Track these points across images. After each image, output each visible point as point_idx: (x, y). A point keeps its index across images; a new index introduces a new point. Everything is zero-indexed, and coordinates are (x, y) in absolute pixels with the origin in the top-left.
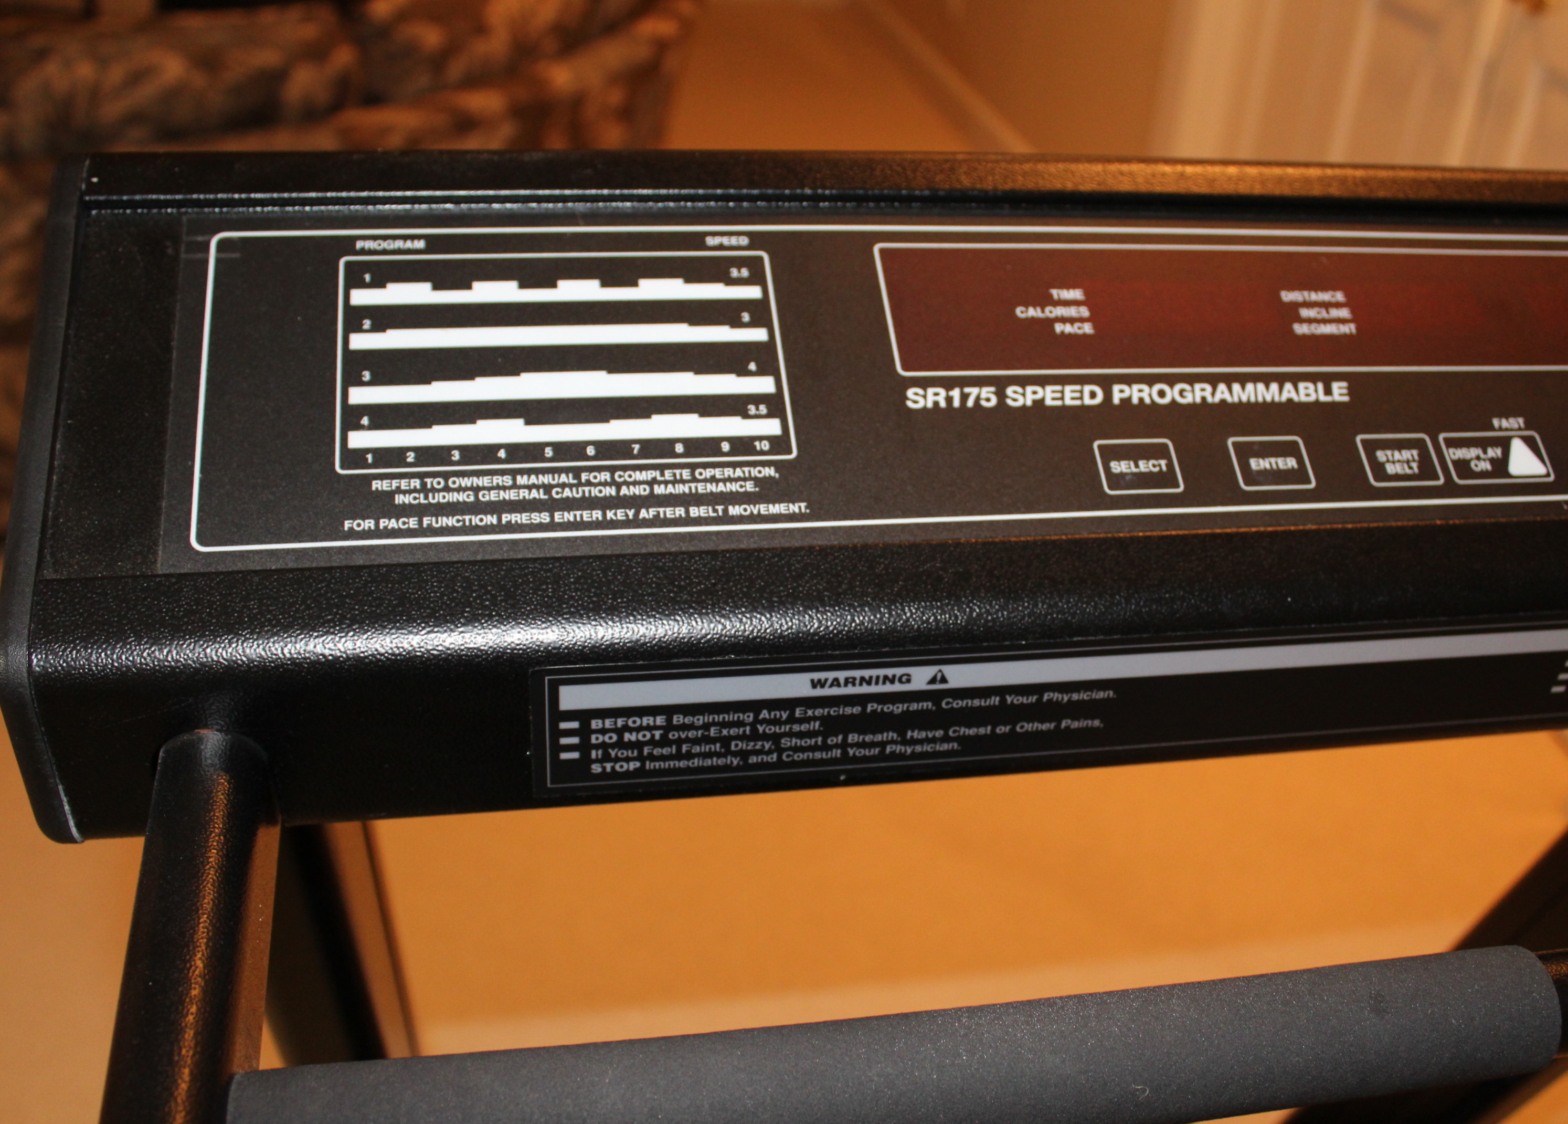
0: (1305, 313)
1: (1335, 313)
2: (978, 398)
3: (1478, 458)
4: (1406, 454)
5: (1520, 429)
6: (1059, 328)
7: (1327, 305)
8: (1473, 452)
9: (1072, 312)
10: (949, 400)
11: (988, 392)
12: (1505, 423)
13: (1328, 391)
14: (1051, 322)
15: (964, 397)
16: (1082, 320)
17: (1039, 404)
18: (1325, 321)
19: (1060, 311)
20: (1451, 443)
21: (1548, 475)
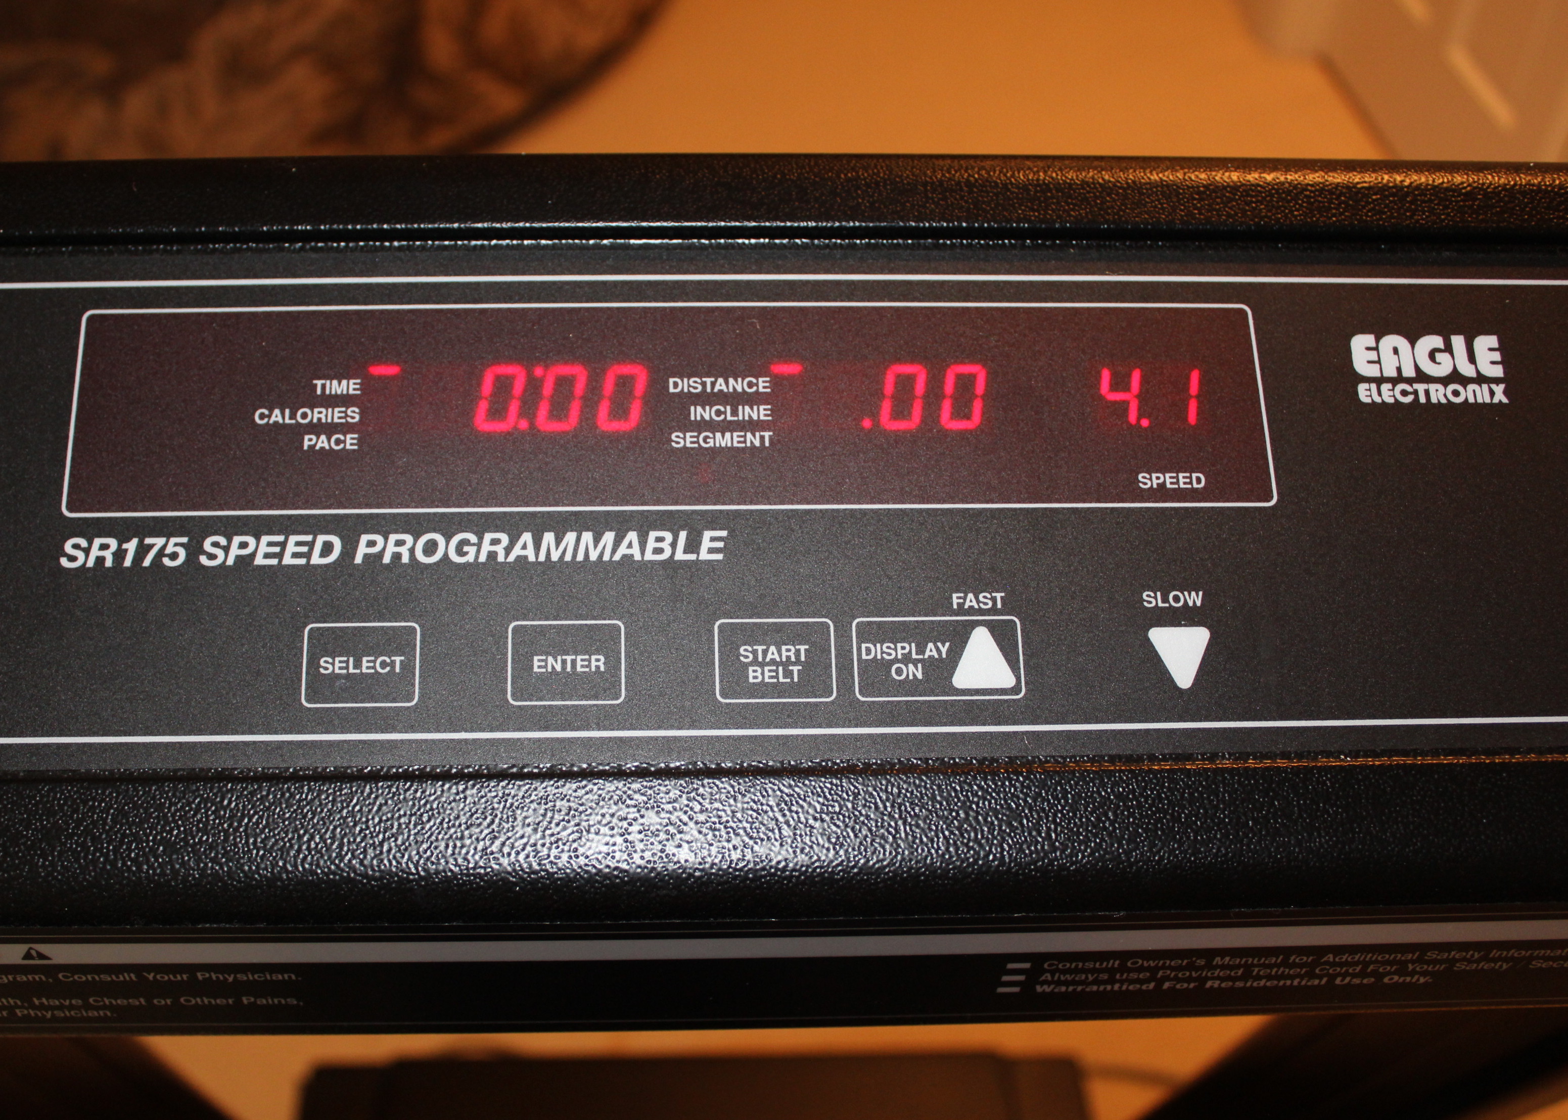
0: (698, 413)
1: (746, 412)
2: (161, 553)
3: (907, 659)
4: (788, 651)
5: (994, 611)
6: (308, 441)
7: (735, 400)
8: (902, 649)
9: (335, 415)
10: (120, 555)
11: (176, 545)
12: (970, 601)
13: (693, 546)
14: (299, 431)
15: (143, 550)
16: (346, 428)
17: (245, 562)
18: (726, 427)
19: (319, 414)
20: (868, 634)
21: (1016, 690)
